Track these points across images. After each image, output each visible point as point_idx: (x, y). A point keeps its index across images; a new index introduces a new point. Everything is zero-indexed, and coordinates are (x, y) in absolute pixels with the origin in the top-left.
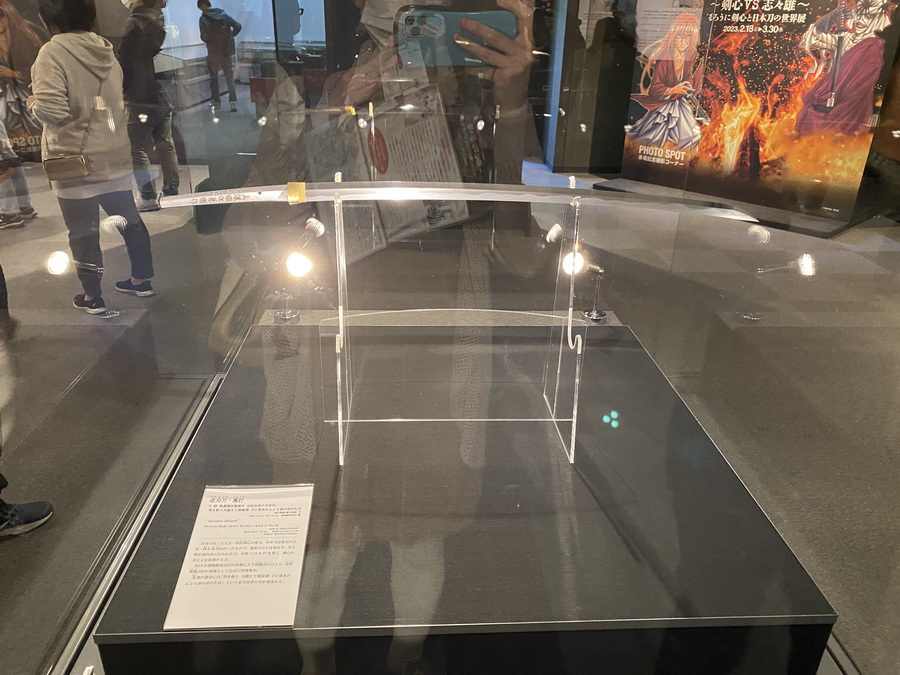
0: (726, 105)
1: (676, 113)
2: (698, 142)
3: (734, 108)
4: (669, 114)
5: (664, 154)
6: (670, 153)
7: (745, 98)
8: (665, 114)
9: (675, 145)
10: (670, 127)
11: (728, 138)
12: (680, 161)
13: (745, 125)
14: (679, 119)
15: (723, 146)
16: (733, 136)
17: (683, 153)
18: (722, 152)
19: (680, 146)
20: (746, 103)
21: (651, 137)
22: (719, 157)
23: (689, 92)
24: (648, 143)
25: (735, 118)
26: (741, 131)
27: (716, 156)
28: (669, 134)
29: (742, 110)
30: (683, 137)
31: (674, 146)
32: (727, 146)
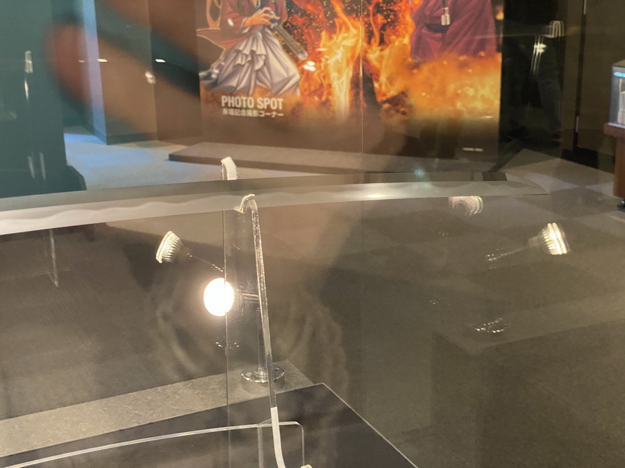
0: (324, 34)
1: (261, 49)
2: (297, 84)
3: (335, 37)
4: (253, 52)
5: (256, 104)
6: (263, 102)
7: (345, 23)
8: (247, 51)
9: (267, 90)
10: (257, 67)
11: (334, 75)
12: (277, 111)
13: (353, 56)
14: (267, 56)
15: (330, 86)
16: (339, 72)
17: (281, 100)
18: (329, 94)
19: (274, 91)
20: (348, 29)
21: (233, 83)
22: (328, 100)
23: (273, 21)
24: (232, 92)
25: (338, 48)
26: (348, 64)
27: (324, 98)
28: (258, 78)
29: (344, 38)
30: (277, 79)
31: (266, 92)
32: (335, 84)
